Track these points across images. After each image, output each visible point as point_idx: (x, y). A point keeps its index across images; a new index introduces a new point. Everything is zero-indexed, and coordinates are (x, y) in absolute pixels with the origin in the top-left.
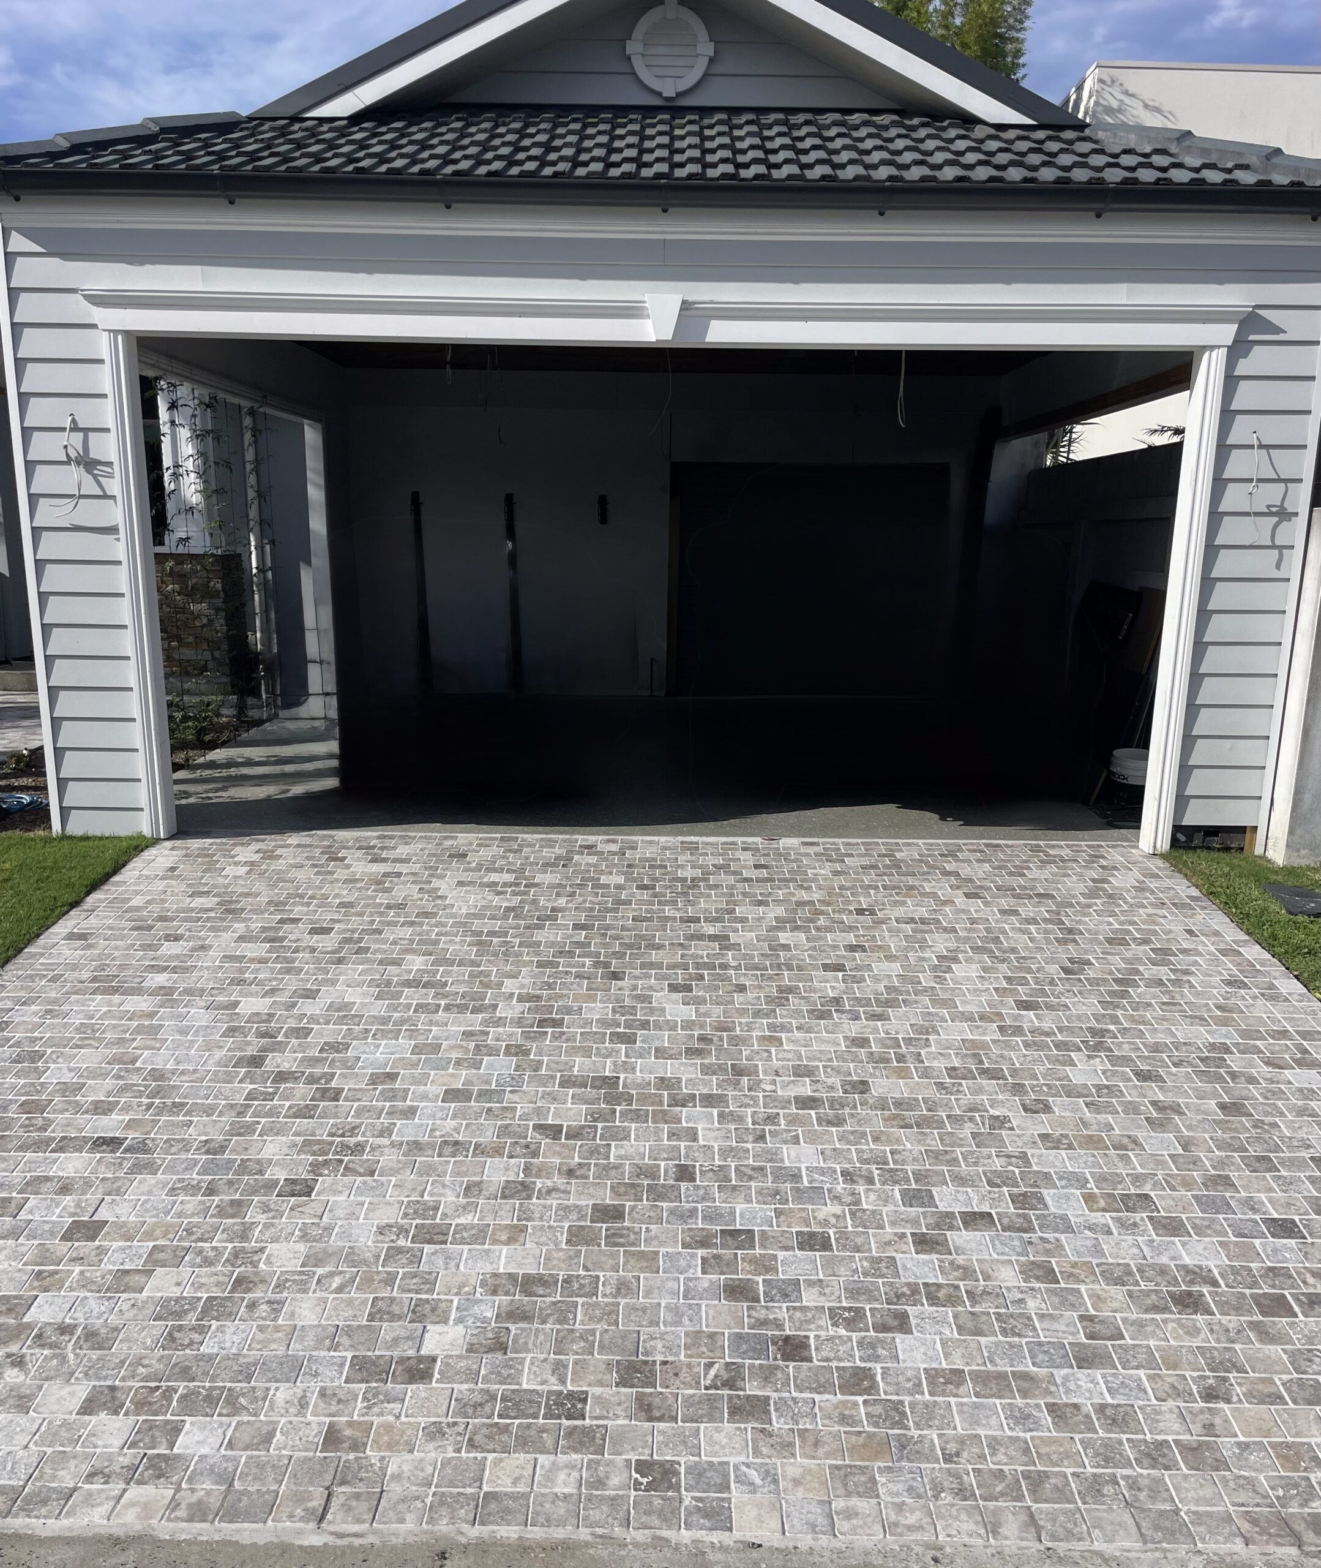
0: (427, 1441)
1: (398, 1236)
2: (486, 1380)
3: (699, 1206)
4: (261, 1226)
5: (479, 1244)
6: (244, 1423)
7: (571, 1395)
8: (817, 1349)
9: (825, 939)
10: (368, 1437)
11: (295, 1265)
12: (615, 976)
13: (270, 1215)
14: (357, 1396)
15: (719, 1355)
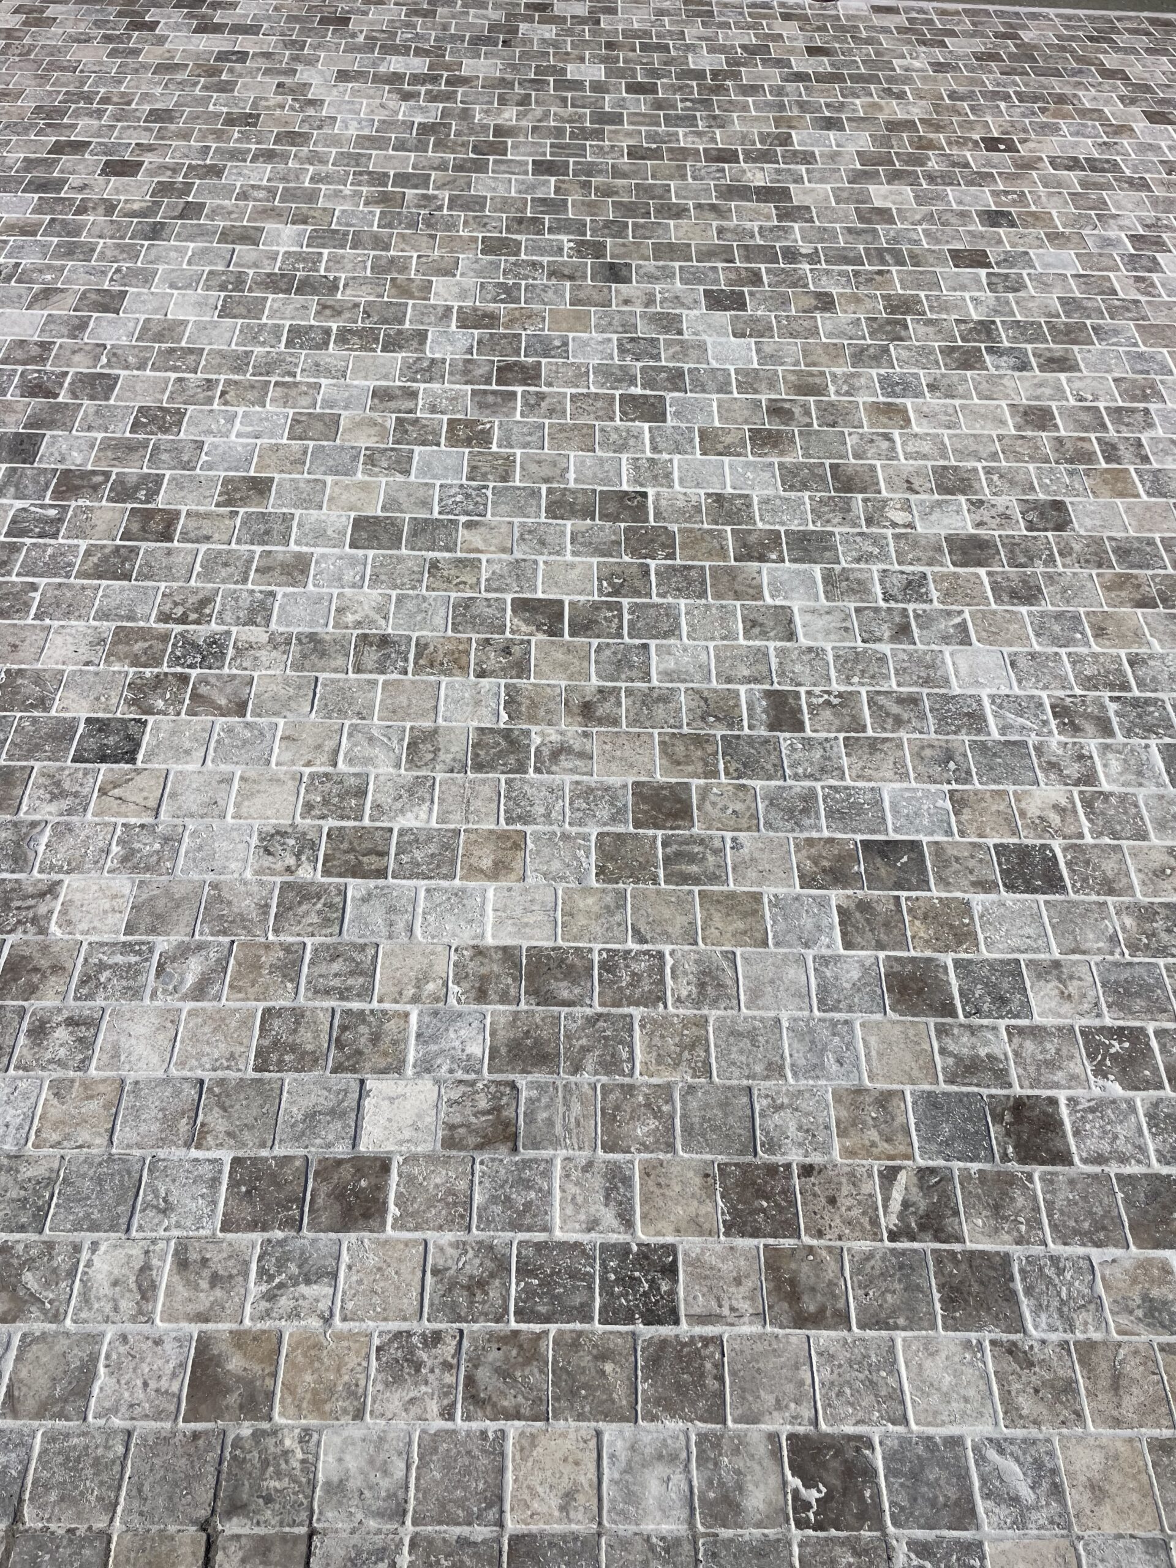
0: (387, 1385)
1: (298, 856)
2: (486, 1222)
3: (818, 785)
4: (48, 831)
5: (445, 877)
6: (36, 1340)
7: (646, 1253)
8: (1076, 1133)
9: (942, 197)
10: (274, 1375)
11: (113, 929)
12: (616, 273)
13: (64, 804)
14: (246, 1264)
15: (902, 1148)
